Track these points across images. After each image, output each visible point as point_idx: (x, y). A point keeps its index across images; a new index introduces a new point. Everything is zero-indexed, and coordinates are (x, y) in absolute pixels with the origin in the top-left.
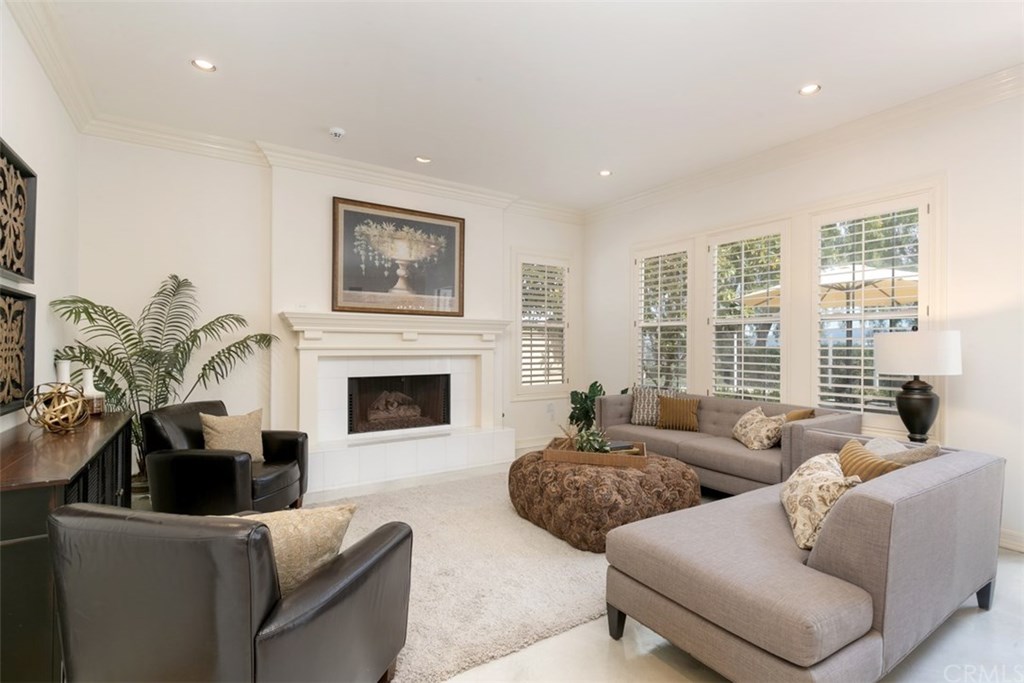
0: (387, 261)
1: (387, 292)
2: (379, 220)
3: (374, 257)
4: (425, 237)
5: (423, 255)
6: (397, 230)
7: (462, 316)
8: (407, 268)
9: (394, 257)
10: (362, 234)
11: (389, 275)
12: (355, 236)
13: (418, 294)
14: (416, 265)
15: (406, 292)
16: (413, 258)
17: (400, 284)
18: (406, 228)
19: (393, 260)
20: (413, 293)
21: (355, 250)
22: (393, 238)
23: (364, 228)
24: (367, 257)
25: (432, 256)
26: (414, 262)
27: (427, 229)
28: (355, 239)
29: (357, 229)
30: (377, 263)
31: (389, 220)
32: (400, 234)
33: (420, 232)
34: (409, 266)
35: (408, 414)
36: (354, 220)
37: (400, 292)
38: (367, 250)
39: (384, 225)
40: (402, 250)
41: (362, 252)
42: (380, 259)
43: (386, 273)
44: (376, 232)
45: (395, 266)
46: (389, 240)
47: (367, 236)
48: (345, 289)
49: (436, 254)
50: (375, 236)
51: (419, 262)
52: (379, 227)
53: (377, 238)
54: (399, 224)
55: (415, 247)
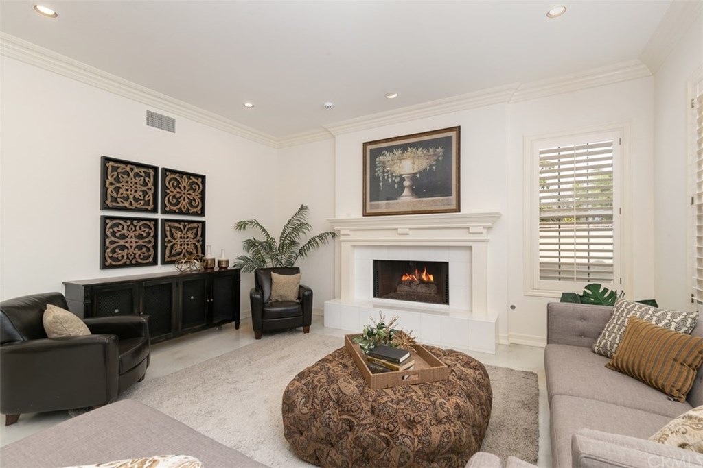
0: (396, 177)
1: (397, 199)
2: (390, 149)
3: (388, 176)
4: (425, 151)
5: (424, 167)
6: (403, 152)
7: (459, 212)
8: (411, 180)
9: (402, 173)
10: (380, 162)
11: (398, 187)
12: (376, 165)
13: (420, 197)
14: (418, 176)
15: (411, 197)
16: (415, 171)
17: (406, 192)
18: (410, 150)
19: (401, 176)
20: (416, 198)
21: (376, 174)
22: (400, 159)
23: (381, 157)
24: (383, 177)
25: (431, 166)
26: (416, 173)
27: (426, 145)
28: (376, 167)
29: (377, 159)
30: (390, 180)
31: (397, 147)
32: (406, 155)
33: (421, 149)
34: (413, 177)
35: (423, 291)
36: (376, 153)
37: (407, 198)
38: (383, 172)
39: (395, 152)
40: (408, 166)
41: (380, 175)
42: (392, 176)
43: (396, 186)
44: (389, 158)
45: (402, 179)
46: (398, 161)
47: (384, 162)
48: (370, 201)
49: (434, 163)
50: (389, 161)
51: (420, 173)
52: (391, 154)
53: (389, 163)
54: (404, 148)
55: (417, 162)
